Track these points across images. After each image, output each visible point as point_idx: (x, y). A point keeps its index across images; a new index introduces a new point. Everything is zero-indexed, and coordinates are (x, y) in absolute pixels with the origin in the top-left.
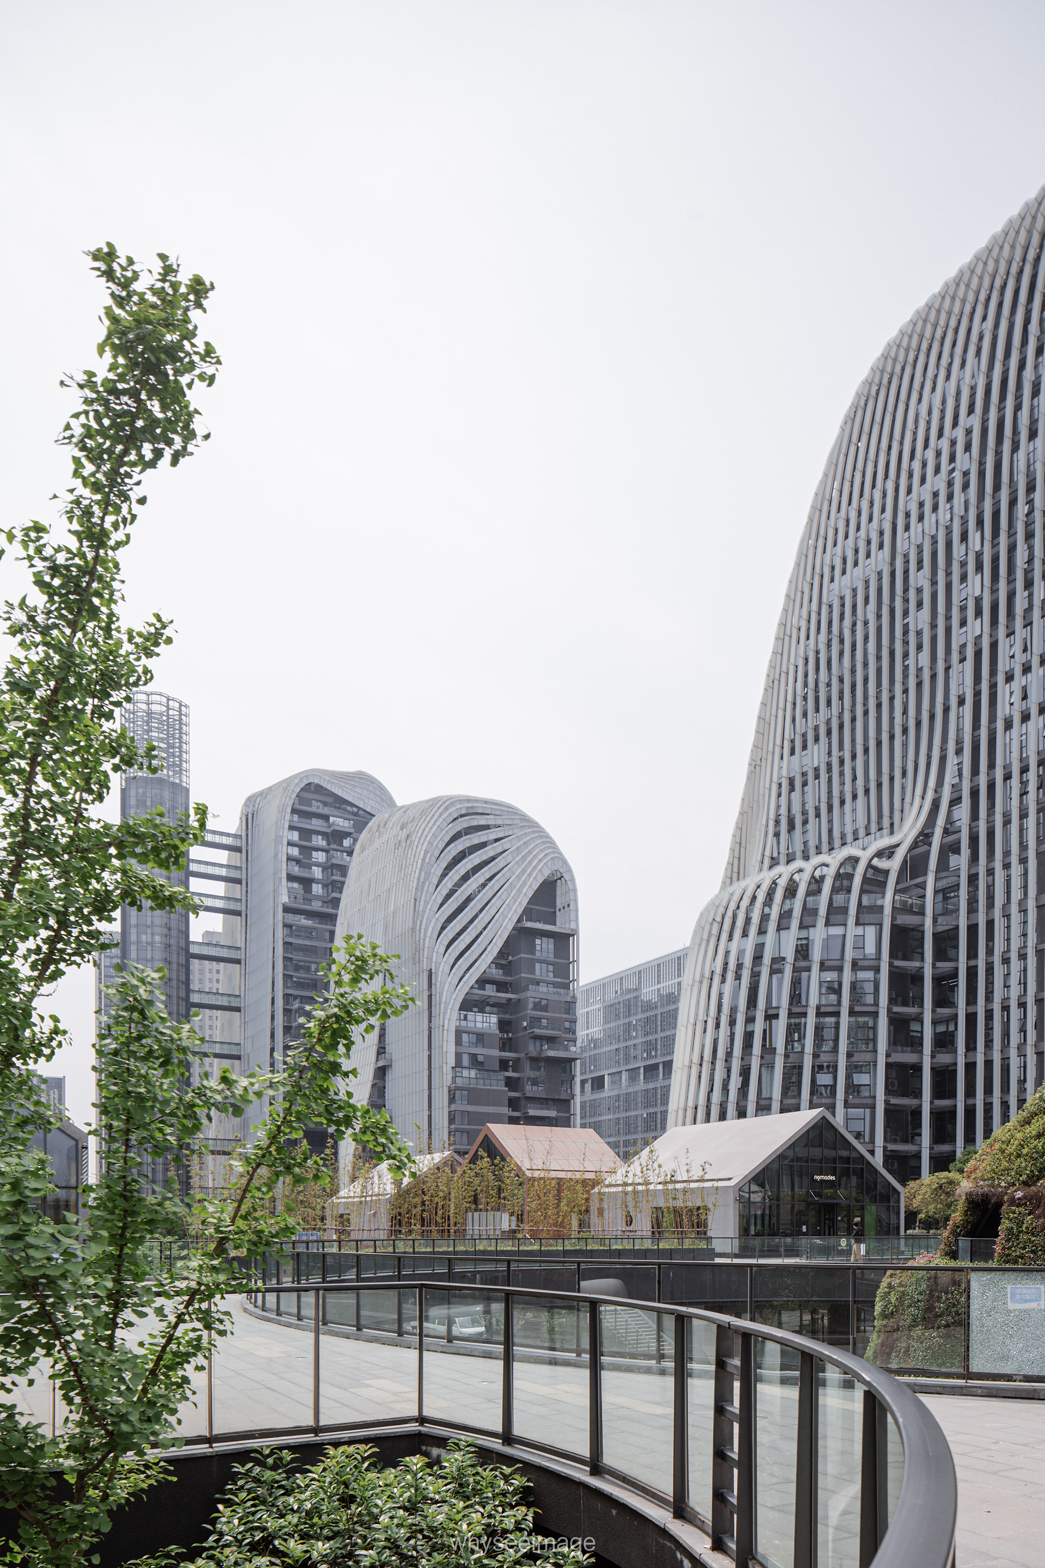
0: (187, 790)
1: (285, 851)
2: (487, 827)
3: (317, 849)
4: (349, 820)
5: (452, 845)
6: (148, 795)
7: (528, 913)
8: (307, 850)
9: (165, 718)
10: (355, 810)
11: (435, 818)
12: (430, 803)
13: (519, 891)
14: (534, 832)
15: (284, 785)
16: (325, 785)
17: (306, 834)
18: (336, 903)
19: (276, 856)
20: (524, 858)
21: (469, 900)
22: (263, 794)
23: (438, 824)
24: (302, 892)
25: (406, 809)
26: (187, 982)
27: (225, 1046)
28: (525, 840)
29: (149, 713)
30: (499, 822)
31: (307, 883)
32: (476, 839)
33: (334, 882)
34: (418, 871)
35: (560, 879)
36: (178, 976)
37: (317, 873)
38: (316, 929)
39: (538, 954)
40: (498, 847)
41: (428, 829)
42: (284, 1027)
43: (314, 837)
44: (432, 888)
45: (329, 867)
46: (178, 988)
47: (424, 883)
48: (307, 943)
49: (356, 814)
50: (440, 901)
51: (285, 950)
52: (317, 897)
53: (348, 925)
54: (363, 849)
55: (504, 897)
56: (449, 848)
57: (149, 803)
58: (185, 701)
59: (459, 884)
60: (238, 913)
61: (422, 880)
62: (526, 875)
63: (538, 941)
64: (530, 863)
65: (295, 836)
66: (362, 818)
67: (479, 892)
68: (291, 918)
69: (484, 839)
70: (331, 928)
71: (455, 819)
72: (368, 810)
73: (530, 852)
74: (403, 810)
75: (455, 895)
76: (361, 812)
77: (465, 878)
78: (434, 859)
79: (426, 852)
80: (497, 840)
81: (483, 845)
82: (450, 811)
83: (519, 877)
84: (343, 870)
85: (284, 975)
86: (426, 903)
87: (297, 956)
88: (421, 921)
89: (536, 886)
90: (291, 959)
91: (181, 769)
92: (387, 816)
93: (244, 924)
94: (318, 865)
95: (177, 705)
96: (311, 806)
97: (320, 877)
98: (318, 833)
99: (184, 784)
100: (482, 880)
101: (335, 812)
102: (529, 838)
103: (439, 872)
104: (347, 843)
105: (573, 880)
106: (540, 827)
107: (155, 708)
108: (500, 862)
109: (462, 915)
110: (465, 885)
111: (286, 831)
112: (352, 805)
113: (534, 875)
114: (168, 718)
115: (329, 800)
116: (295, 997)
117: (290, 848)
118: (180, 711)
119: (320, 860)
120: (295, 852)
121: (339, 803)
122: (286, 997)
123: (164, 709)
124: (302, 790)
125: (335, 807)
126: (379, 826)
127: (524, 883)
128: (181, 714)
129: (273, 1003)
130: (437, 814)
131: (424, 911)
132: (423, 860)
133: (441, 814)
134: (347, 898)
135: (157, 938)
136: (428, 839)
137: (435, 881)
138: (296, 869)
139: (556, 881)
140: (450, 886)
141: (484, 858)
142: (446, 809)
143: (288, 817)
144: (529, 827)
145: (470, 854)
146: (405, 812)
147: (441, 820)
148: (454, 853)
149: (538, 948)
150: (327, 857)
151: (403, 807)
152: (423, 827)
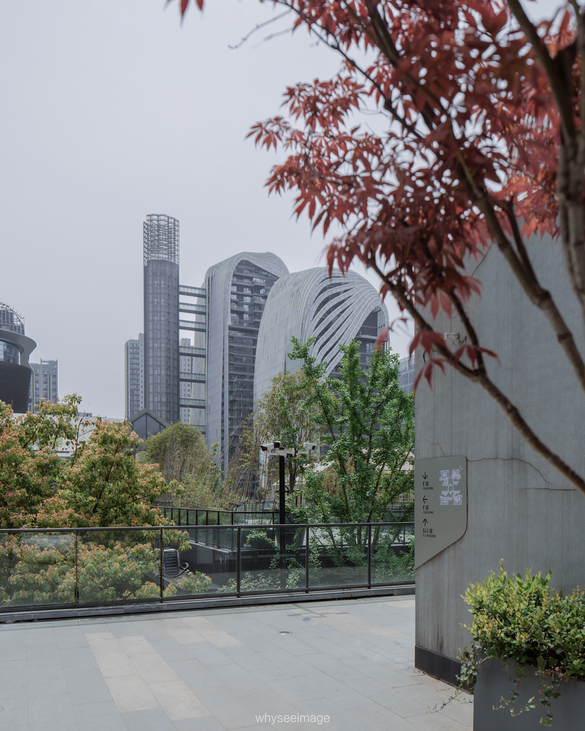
0: (178, 266)
1: (230, 297)
2: (340, 284)
3: (246, 296)
4: (263, 279)
5: (322, 294)
6: (158, 269)
7: (363, 330)
8: (241, 296)
9: (166, 228)
10: (266, 273)
11: (313, 280)
12: (310, 272)
13: (358, 318)
14: (365, 286)
15: (229, 262)
16: (250, 261)
17: (240, 288)
18: (257, 324)
19: (225, 300)
20: (360, 300)
21: (331, 324)
22: (217, 266)
23: (314, 283)
24: (238, 319)
25: (296, 275)
26: (178, 368)
27: (197, 401)
28: (361, 290)
29: (159, 226)
30: (347, 281)
31: (241, 314)
32: (334, 291)
33: (255, 313)
34: (303, 309)
35: (380, 311)
36: (173, 365)
37: (246, 308)
38: (246, 338)
39: (367, 352)
40: (346, 295)
41: (309, 286)
42: (229, 391)
43: (245, 289)
44: (311, 318)
45: (252, 305)
46: (173, 371)
47: (307, 315)
48: (241, 346)
49: (266, 276)
50: (315, 324)
51: (230, 350)
52: (246, 321)
53: (265, 337)
54: (273, 296)
55: (350, 322)
56: (320, 296)
57: (158, 274)
58: (177, 218)
59: (325, 315)
60: (204, 331)
61: (306, 314)
62: (361, 310)
63: (368, 345)
64: (363, 303)
65: (235, 289)
66: (271, 279)
67: (336, 320)
68: (233, 333)
69: (339, 291)
70: (255, 338)
71: (323, 281)
72: (273, 273)
73: (363, 297)
74: (295, 275)
75: (324, 321)
76: (269, 275)
77: (329, 312)
78: (312, 302)
79: (308, 298)
80: (345, 291)
81: (338, 294)
82: (321, 276)
83: (357, 311)
84: (261, 307)
85: (229, 363)
86: (308, 326)
87: (236, 353)
88: (306, 336)
89: (367, 315)
90: (233, 355)
91: (175, 255)
92: (286, 278)
93: (207, 336)
94: (246, 304)
95: (173, 221)
96: (243, 272)
97: (248, 311)
98: (247, 287)
99: (176, 263)
100: (338, 313)
101: (256, 275)
102: (363, 289)
103: (315, 309)
104: (262, 291)
105: (387, 312)
106: (369, 283)
107: (162, 223)
108: (347, 303)
109: (327, 332)
110: (329, 316)
111: (230, 287)
112: (265, 271)
113: (366, 310)
114: (169, 228)
115: (253, 269)
116: (235, 375)
117: (232, 295)
118: (174, 224)
119: (248, 302)
120: (235, 297)
121: (258, 270)
122: (230, 375)
123: (166, 223)
124: (239, 264)
125: (256, 273)
126: (282, 284)
127: (361, 314)
128: (175, 226)
129: (223, 378)
130: (314, 278)
131: (307, 330)
132: (307, 303)
133: (316, 278)
134: (264, 322)
135: (163, 345)
136: (309, 291)
137: (313, 314)
138: (235, 306)
139: (377, 312)
140: (321, 316)
141: (339, 301)
142: (319, 275)
143: (231, 279)
144: (363, 283)
145: (332, 299)
146: (296, 276)
147: (316, 281)
148: (323, 299)
149: (368, 348)
150: (251, 300)
151: (294, 273)
152: (306, 285)
